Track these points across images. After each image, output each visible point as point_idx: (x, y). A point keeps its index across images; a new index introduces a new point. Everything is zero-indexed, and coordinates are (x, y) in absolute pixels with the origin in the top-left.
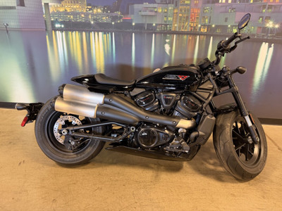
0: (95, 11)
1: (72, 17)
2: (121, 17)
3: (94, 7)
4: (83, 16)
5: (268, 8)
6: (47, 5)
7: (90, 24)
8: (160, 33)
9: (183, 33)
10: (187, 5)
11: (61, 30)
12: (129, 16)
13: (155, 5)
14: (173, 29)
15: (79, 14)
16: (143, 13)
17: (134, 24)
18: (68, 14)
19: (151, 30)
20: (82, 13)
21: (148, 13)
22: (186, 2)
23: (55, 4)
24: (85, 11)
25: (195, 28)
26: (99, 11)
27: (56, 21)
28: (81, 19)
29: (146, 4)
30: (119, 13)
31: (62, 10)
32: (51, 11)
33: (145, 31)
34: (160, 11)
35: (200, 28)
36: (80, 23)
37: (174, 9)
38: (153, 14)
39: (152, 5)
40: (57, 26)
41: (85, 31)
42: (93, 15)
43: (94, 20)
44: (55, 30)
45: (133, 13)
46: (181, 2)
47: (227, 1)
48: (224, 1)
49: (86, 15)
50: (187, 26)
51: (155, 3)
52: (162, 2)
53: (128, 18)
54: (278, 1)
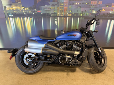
0: (26, 9)
1: (16, 12)
2: (36, 11)
3: (25, 7)
4: (21, 11)
5: (93, 6)
6: (5, 7)
7: (24, 14)
9: (62, 17)
10: (62, 5)
11: (12, 17)
12: (40, 10)
13: (50, 6)
14: (58, 15)
15: (19, 10)
16: (45, 9)
17: (42, 14)
18: (14, 10)
19: (49, 16)
20: (20, 10)
21: (47, 9)
22: (62, 4)
24: (21, 9)
25: (66, 14)
26: (27, 9)
27: (10, 14)
29: (46, 6)
30: (36, 9)
31: (11, 9)
32: (7, 10)
33: (46, 16)
34: (52, 8)
35: (68, 14)
36: (20, 14)
37: (57, 7)
38: (49, 9)
39: (48, 6)
40: (10, 15)
41: (22, 17)
42: (25, 11)
43: (25, 13)
44: (9, 17)
45: (41, 9)
46: (60, 4)
47: (77, 4)
48: (76, 4)
49: (22, 11)
50: (63, 14)
51: (50, 5)
52: (52, 5)
53: (40, 11)
54: (96, 3)
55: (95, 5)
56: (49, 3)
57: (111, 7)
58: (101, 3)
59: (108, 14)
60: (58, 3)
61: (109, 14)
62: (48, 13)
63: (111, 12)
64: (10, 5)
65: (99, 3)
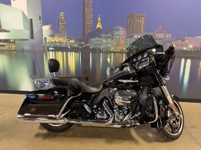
0: (71, 41)
2: (84, 45)
3: (70, 39)
5: (159, 40)
6: (45, 38)
7: (68, 48)
8: (105, 52)
9: (116, 52)
10: (118, 38)
11: (52, 51)
13: (102, 39)
14: (111, 50)
15: (62, 43)
16: (96, 43)
17: (91, 48)
18: (57, 43)
19: (100, 51)
20: (64, 42)
21: (98, 43)
23: (50, 38)
25: (122, 49)
26: (73, 41)
27: (50, 46)
28: (63, 45)
29: (97, 38)
30: (83, 43)
31: (53, 41)
32: (47, 41)
33: (96, 51)
34: (104, 41)
35: (125, 50)
36: (63, 47)
37: (111, 41)
38: (101, 43)
39: (100, 39)
40: (50, 49)
41: (65, 51)
42: (69, 43)
43: (70, 46)
44: (49, 51)
45: (90, 43)
46: (114, 37)
47: (138, 37)
48: (136, 37)
49: (66, 43)
50: (118, 49)
51: (101, 37)
52: (105, 38)
53: (88, 45)
54: (163, 36)
55: (162, 39)
56: (101, 35)
57: (184, 41)
58: (170, 37)
59: (180, 50)
60: (113, 35)
61: (183, 50)
62: (98, 47)
63: (185, 48)
64: (52, 36)
65: (167, 36)
